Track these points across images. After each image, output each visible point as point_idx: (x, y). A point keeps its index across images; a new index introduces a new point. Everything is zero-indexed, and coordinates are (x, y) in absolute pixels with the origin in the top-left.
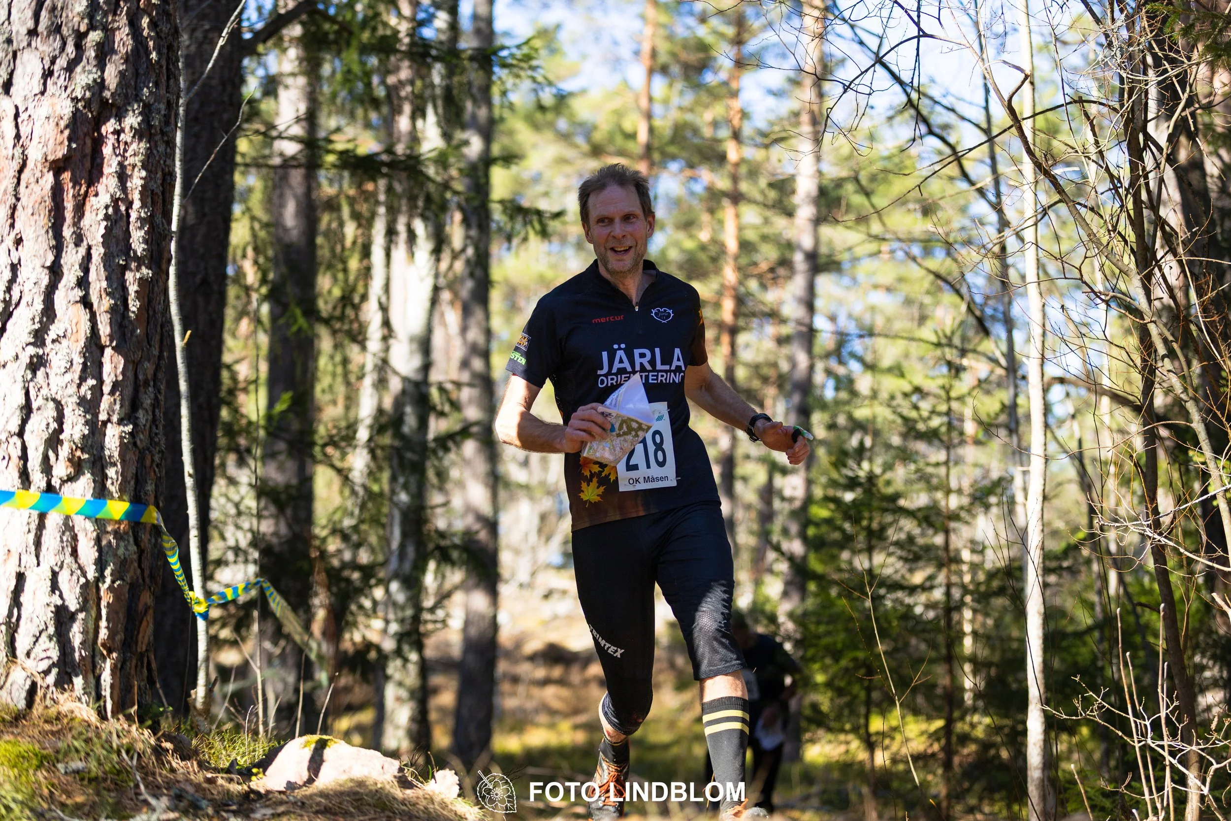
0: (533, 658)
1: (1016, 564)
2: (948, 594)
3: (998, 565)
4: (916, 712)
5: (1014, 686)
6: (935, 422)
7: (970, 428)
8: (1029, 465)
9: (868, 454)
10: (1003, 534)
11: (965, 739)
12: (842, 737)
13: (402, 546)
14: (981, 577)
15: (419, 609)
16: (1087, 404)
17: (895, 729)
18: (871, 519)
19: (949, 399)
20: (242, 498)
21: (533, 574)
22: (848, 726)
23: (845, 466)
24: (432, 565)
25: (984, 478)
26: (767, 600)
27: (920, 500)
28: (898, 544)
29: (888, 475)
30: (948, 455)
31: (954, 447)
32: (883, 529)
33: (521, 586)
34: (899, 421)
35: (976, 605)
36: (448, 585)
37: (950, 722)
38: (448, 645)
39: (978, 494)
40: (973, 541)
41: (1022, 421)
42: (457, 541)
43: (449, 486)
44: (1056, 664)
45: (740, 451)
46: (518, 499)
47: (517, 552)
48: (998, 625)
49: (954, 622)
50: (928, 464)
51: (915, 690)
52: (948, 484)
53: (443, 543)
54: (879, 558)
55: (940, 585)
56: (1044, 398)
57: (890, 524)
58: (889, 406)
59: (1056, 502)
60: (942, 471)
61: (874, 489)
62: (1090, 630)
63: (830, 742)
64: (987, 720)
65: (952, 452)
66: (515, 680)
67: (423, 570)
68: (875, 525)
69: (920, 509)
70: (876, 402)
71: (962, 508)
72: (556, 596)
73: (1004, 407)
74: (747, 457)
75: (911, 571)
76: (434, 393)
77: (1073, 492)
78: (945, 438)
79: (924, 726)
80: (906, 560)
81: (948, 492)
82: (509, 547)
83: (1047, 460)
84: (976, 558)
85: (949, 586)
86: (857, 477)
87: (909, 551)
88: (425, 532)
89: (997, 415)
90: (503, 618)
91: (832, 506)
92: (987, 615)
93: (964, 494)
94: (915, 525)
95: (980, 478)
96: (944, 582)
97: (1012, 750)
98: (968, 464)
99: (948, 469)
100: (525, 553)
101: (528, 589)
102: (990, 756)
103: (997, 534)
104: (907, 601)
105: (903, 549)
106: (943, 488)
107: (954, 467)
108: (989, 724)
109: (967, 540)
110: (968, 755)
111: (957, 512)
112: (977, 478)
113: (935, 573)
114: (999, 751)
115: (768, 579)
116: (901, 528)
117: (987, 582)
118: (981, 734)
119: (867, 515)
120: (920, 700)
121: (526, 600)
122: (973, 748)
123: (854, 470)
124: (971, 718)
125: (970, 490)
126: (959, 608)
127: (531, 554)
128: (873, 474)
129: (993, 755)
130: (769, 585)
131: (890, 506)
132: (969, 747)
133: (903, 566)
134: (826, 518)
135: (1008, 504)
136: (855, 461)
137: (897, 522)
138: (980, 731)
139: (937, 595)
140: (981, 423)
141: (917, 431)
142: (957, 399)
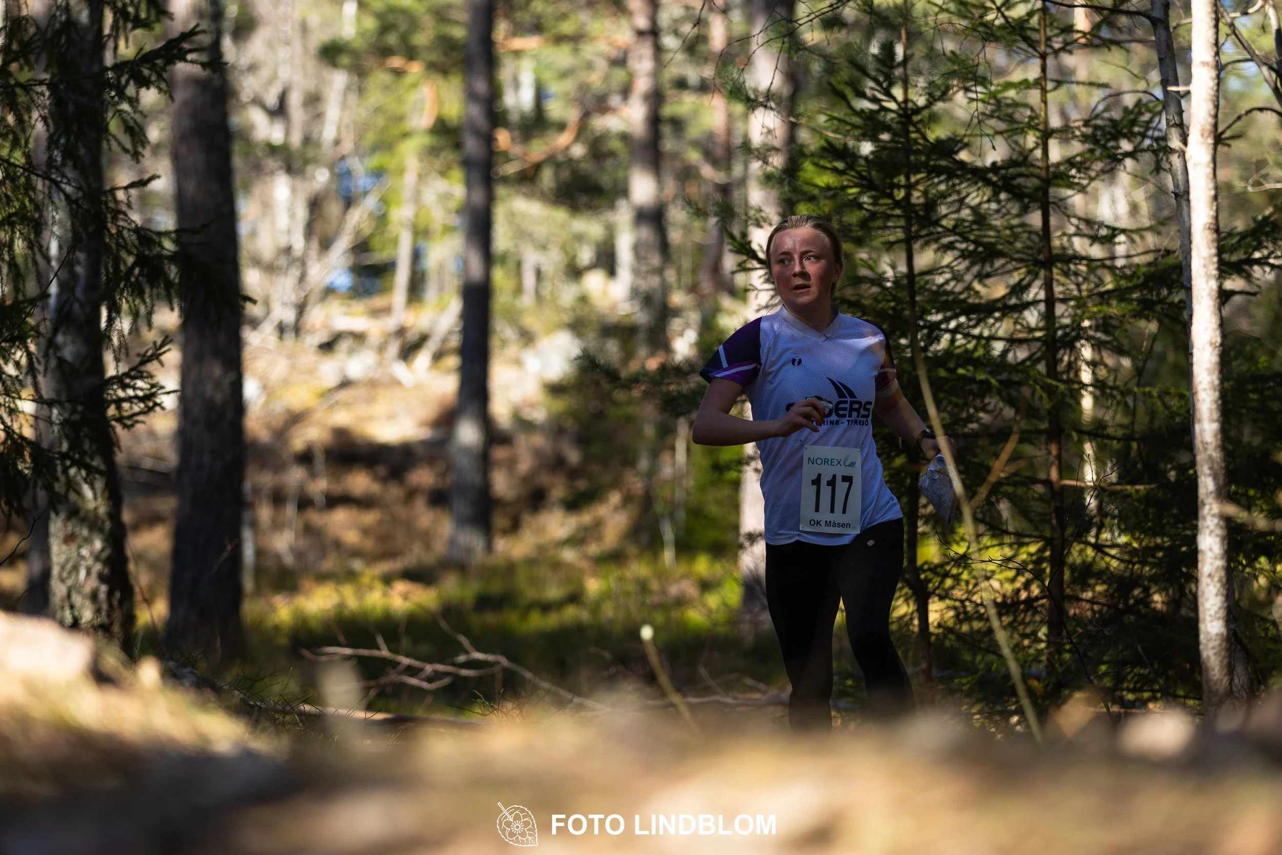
0: (306, 458)
1: (1170, 260)
2: (1049, 316)
4: (996, 529)
5: (1172, 475)
6: (1019, 10)
7: (1081, 20)
8: (1188, 81)
9: (900, 71)
10: (1145, 208)
11: (1085, 574)
14: (1107, 283)
15: (98, 381)
17: (963, 560)
18: (910, 187)
21: (301, 308)
23: (862, 95)
25: (1108, 108)
28: (957, 229)
29: (939, 107)
30: (1044, 68)
31: (1056, 52)
32: (930, 205)
33: (281, 329)
35: (1099, 335)
36: (150, 336)
39: (1099, 135)
40: (1089, 222)
43: (147, 153)
44: (1245, 434)
47: (270, 269)
49: (1061, 367)
50: (1009, 85)
51: (995, 490)
52: (1046, 123)
54: (924, 258)
55: (1034, 303)
57: (943, 196)
59: (1239, 147)
61: (913, 136)
64: (1123, 539)
65: (1050, 61)
68: (917, 197)
69: (995, 167)
71: (1070, 162)
72: (344, 345)
74: (681, 84)
75: (985, 276)
77: (1268, 125)
78: (1036, 36)
81: (1047, 134)
82: (257, 262)
83: (1219, 69)
84: (1100, 252)
85: (1050, 302)
90: (251, 389)
91: (840, 165)
92: (1120, 351)
93: (1074, 137)
94: (985, 198)
95: (1101, 107)
96: (1042, 295)
97: (1171, 591)
98: (1078, 83)
99: (1044, 91)
100: (285, 271)
101: (294, 335)
102: (1131, 602)
103: (1134, 209)
104: (976, 331)
105: (966, 240)
106: (1035, 128)
107: (1055, 89)
108: (1127, 545)
109: (1079, 219)
110: (1092, 601)
111: (1062, 168)
112: (1096, 107)
113: (1025, 283)
114: (1147, 592)
115: (727, 302)
116: (961, 201)
117: (1120, 294)
118: (1114, 563)
119: (902, 179)
120: (1004, 507)
121: (291, 356)
122: (1099, 588)
123: (874, 100)
124: (1097, 537)
125: (1084, 129)
126: (1070, 343)
127: (295, 272)
128: (910, 105)
129: (1138, 601)
130: (731, 313)
131: (943, 163)
132: (1093, 587)
133: (968, 269)
134: (828, 188)
135: (1155, 152)
136: (879, 83)
137: (952, 189)
138: (1113, 557)
139: (1032, 317)
140: (1100, 9)
141: (987, 27)
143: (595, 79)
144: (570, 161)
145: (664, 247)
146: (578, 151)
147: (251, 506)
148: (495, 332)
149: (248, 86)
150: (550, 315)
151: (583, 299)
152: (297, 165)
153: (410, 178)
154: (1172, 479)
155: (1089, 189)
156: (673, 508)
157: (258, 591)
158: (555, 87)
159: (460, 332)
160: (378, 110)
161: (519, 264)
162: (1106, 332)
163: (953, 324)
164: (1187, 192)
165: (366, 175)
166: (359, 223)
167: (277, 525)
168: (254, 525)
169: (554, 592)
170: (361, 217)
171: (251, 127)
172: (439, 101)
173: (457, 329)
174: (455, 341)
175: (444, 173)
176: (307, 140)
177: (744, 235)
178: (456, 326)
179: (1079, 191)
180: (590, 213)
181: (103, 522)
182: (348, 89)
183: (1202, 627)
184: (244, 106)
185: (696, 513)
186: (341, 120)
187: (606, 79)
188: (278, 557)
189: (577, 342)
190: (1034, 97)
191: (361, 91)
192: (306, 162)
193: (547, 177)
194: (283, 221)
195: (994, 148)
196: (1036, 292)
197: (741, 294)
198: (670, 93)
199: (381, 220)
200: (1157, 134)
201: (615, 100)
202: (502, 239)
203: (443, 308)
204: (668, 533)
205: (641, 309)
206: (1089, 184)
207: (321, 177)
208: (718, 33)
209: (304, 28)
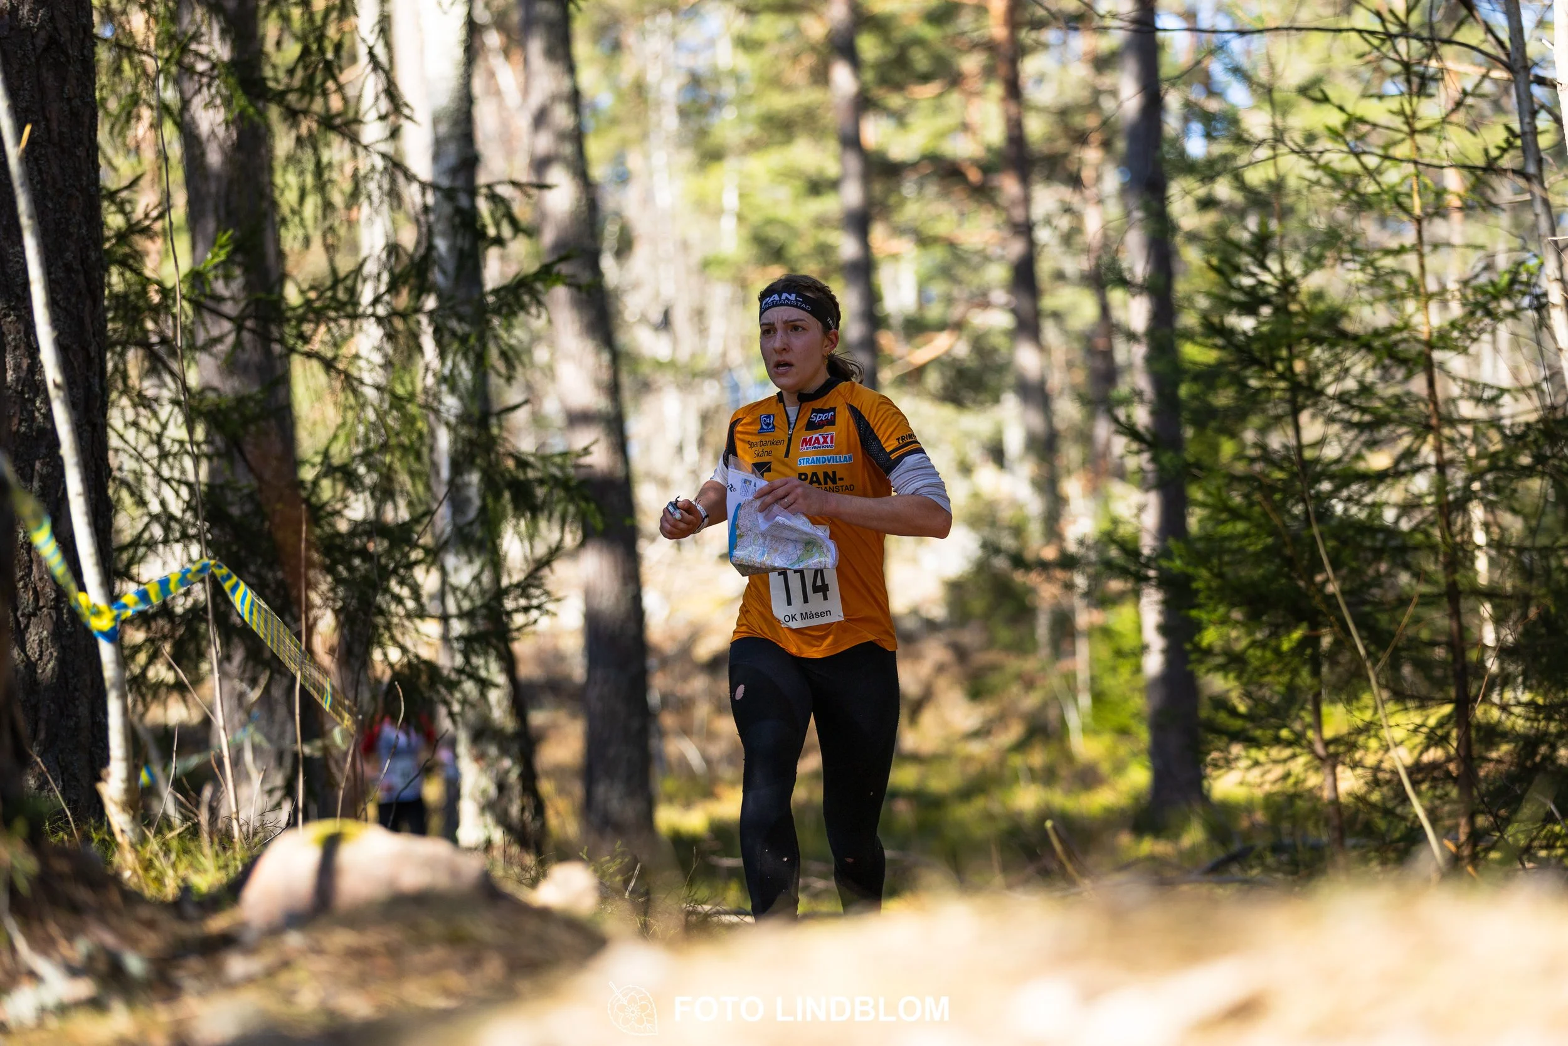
0: (710, 666)
2: (1441, 480)
3: (1526, 420)
4: (1400, 696)
6: (1392, 176)
9: (1276, 245)
10: (1526, 369)
11: (1492, 733)
12: (1275, 752)
14: (1496, 444)
15: (498, 591)
17: (1368, 729)
19: (1414, 132)
20: (164, 426)
23: (1238, 271)
25: (1484, 269)
27: (1377, 316)
28: (1343, 398)
30: (1420, 233)
31: (1431, 218)
32: (1314, 375)
34: (1326, 180)
35: (1490, 496)
36: (541, 550)
37: (1464, 705)
38: (559, 657)
39: (1478, 297)
40: (1473, 383)
41: (1549, 157)
42: (551, 468)
45: (1045, 267)
46: (659, 389)
49: (1456, 529)
50: (1383, 252)
51: (1397, 654)
52: (1425, 286)
53: (522, 476)
54: (1312, 428)
55: (1425, 467)
57: (1328, 366)
58: (1307, 155)
61: (1294, 307)
63: (1257, 763)
64: (1526, 697)
65: (1425, 226)
66: (684, 705)
68: (1300, 369)
69: (1376, 333)
70: (1282, 150)
71: (1453, 325)
73: (1513, 137)
74: (1060, 276)
75: (1373, 444)
76: (483, 205)
78: (1410, 202)
79: (1416, 718)
80: (1361, 426)
81: (1426, 298)
82: (650, 476)
84: (1486, 413)
85: (1441, 466)
86: (1261, 285)
87: (1364, 410)
89: (1502, 151)
90: (651, 600)
91: (1219, 341)
92: (1512, 510)
93: (1453, 299)
94: (1370, 363)
95: (1478, 268)
96: (1432, 459)
98: (1453, 247)
99: (1421, 256)
104: (1368, 499)
105: (1352, 407)
106: (1415, 293)
107: (1431, 253)
108: (1532, 702)
109: (1463, 381)
110: (1500, 761)
111: (1445, 331)
112: (1474, 268)
113: (1415, 446)
115: (1116, 485)
116: (1346, 371)
117: (1509, 452)
118: (1520, 722)
119: (1284, 353)
120: (1407, 670)
123: (1253, 275)
124: (1501, 695)
125: (1463, 291)
126: (1462, 504)
128: (1288, 276)
130: (1122, 496)
131: (1325, 333)
132: (1500, 746)
133: (1355, 438)
136: (1254, 256)
137: (1338, 359)
138: (1518, 715)
139: (1421, 483)
140: (1471, 169)
141: (1359, 195)
142: (1427, 131)
144: (955, 361)
146: (962, 349)
147: (657, 719)
149: (632, 304)
151: (976, 495)
152: (685, 379)
155: (1471, 350)
157: (670, 801)
158: (936, 289)
163: (1345, 493)
165: (755, 384)
168: (659, 732)
171: (637, 345)
176: (694, 353)
177: (1128, 415)
179: (1457, 353)
180: (977, 408)
181: (512, 740)
182: (733, 301)
184: (631, 325)
185: (1101, 697)
186: (726, 333)
188: (688, 765)
189: (974, 536)
190: (1411, 262)
192: (694, 376)
193: (933, 378)
194: (672, 436)
196: (1427, 453)
197: (1132, 478)
198: (1048, 287)
204: (1074, 720)
206: (1471, 345)
208: (1093, 223)
209: (685, 246)
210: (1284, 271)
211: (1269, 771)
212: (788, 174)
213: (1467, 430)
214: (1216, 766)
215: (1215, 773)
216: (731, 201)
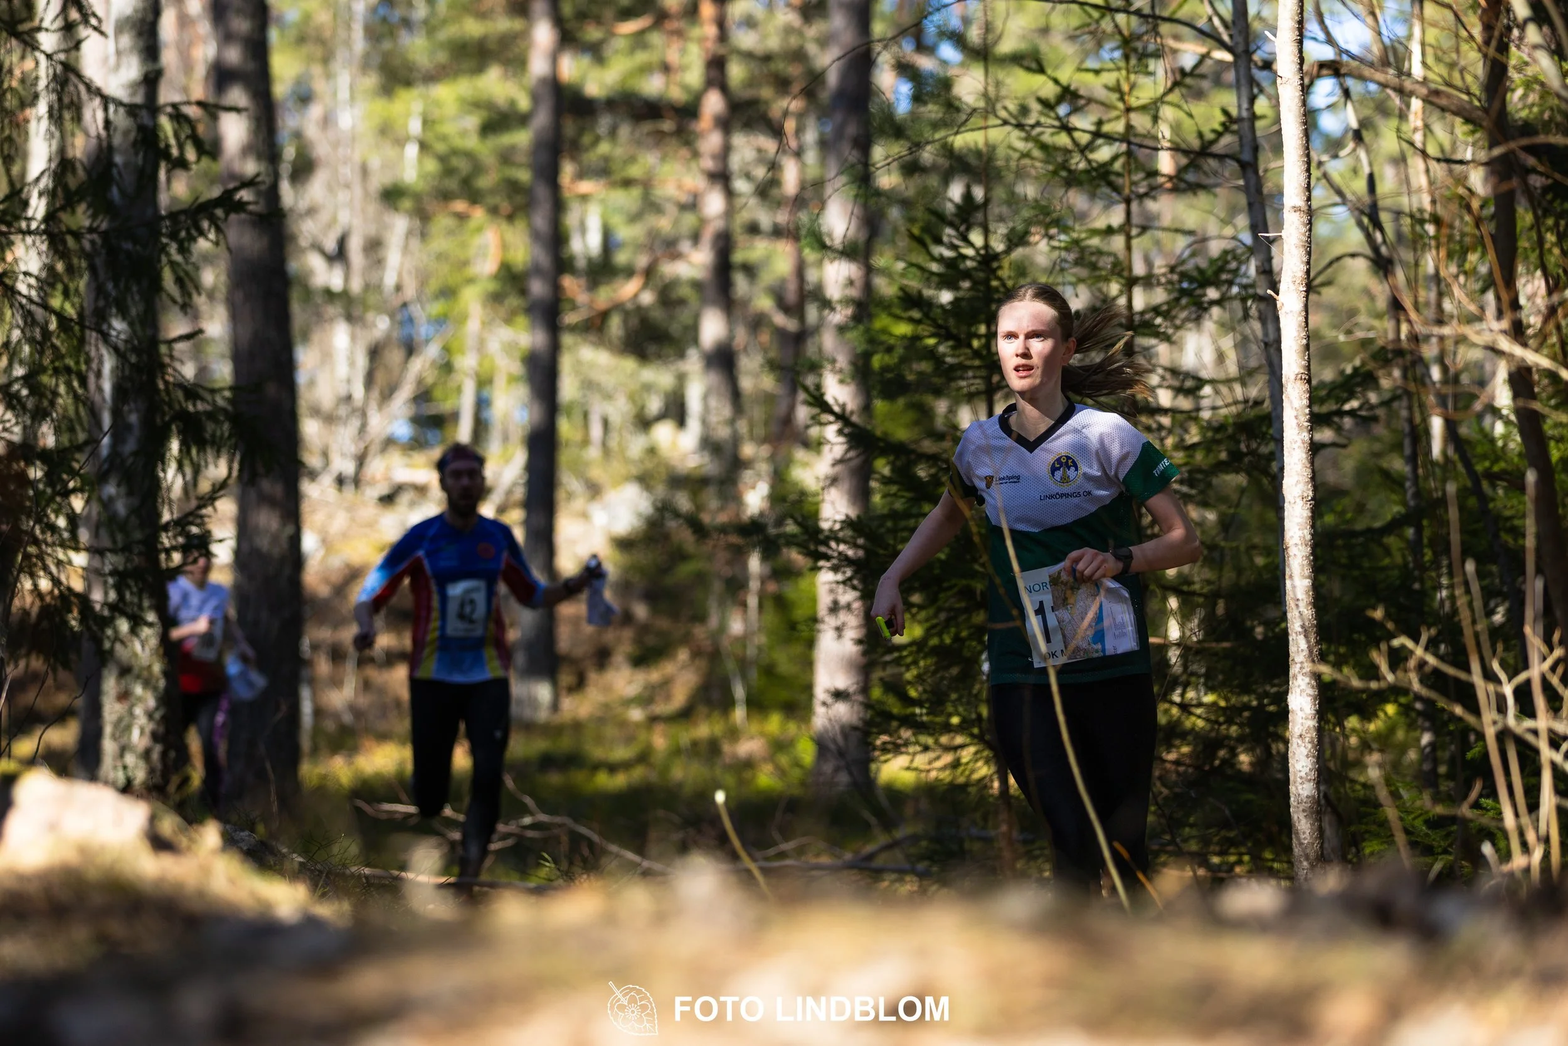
1: (1259, 411)
3: (1224, 411)
5: (1259, 630)
6: (1104, 153)
7: (1166, 163)
9: (979, 216)
10: (1232, 357)
11: (1171, 734)
12: (944, 739)
13: (116, 413)
14: (1193, 436)
15: (154, 527)
16: (1383, 109)
19: (1129, 110)
21: (361, 460)
22: (955, 720)
23: (938, 241)
24: (175, 446)
25: (1193, 255)
26: (803, 494)
29: (1019, 253)
30: (1128, 213)
31: (1141, 197)
33: (340, 481)
34: (1037, 153)
35: (1185, 489)
36: (205, 487)
39: (1185, 285)
40: (1174, 371)
41: (1264, 144)
42: (220, 402)
43: (200, 301)
44: (1336, 588)
46: (328, 323)
47: (330, 419)
48: (1226, 524)
50: (1094, 232)
52: (1130, 269)
53: (191, 408)
56: (1304, 103)
58: (1020, 126)
59: (1329, 294)
60: (1118, 243)
61: (995, 283)
62: (1395, 526)
63: (926, 748)
64: (1209, 698)
65: (1134, 206)
67: (158, 456)
70: (993, 121)
71: (1156, 310)
72: (405, 498)
73: (1230, 122)
74: (753, 229)
76: (166, 124)
77: (1359, 271)
78: (1120, 181)
81: (1131, 282)
82: (316, 412)
83: (1311, 214)
84: (1185, 403)
86: (964, 257)
88: (161, 386)
89: (1219, 135)
90: (309, 542)
91: (916, 314)
92: (1205, 504)
93: (1159, 284)
95: (1187, 254)
97: (1258, 751)
98: (1164, 229)
99: (1129, 238)
100: (345, 421)
101: (353, 487)
102: (1217, 762)
103: (1221, 357)
106: (1120, 275)
107: (1139, 235)
108: (1214, 704)
109: (1166, 369)
110: (1177, 763)
111: (1147, 316)
112: (1182, 253)
114: (1234, 754)
115: (800, 454)
117: (1207, 445)
118: (1200, 723)
119: (983, 329)
121: (351, 509)
122: (1185, 749)
123: (954, 247)
124: (1182, 695)
125: (1169, 276)
127: (356, 423)
128: (991, 252)
129: (1224, 761)
130: (806, 465)
132: (1178, 747)
134: (904, 337)
135: (1244, 300)
136: (957, 229)
138: (1199, 717)
140: (1186, 152)
141: (1070, 171)
142: (1143, 108)
143: (664, 224)
144: (639, 309)
145: (736, 396)
146: (647, 298)
147: (308, 663)
148: (561, 484)
149: (307, 230)
150: (617, 467)
151: (652, 451)
152: (357, 312)
153: (473, 326)
154: (1260, 637)
155: (1174, 338)
156: (743, 664)
157: (315, 751)
158: (625, 232)
159: (525, 484)
160: (441, 257)
161: (586, 415)
162: (1191, 486)
164: (1278, 341)
165: (429, 321)
166: (421, 373)
167: (336, 682)
168: (312, 682)
169: (621, 753)
170: (423, 366)
171: (310, 273)
172: (504, 246)
173: (522, 481)
174: (520, 493)
175: (508, 321)
176: (367, 287)
177: (818, 387)
178: (521, 478)
179: (1162, 340)
180: (660, 362)
181: (157, 680)
182: (409, 233)
183: (1292, 788)
184: (303, 251)
185: (769, 671)
186: (402, 264)
187: (676, 223)
188: (336, 716)
189: (645, 494)
191: (424, 236)
192: (366, 308)
193: (615, 325)
194: (342, 369)
195: (1077, 296)
197: (816, 446)
198: (741, 238)
199: (447, 368)
200: (1245, 281)
201: (685, 246)
202: (568, 389)
203: (507, 460)
204: (739, 692)
205: (712, 461)
206: (1174, 333)
207: (382, 325)
208: (791, 177)
209: (364, 171)
210: (987, 246)
211: (938, 758)
212: (476, 104)
213: (1166, 421)
214: (884, 750)
215: (883, 758)
216: (415, 127)
